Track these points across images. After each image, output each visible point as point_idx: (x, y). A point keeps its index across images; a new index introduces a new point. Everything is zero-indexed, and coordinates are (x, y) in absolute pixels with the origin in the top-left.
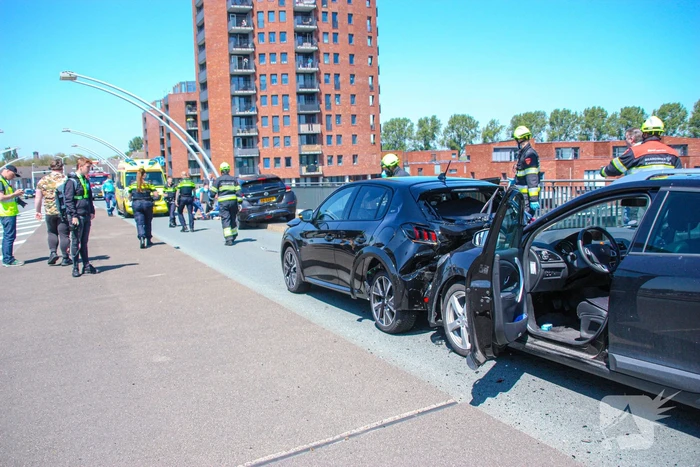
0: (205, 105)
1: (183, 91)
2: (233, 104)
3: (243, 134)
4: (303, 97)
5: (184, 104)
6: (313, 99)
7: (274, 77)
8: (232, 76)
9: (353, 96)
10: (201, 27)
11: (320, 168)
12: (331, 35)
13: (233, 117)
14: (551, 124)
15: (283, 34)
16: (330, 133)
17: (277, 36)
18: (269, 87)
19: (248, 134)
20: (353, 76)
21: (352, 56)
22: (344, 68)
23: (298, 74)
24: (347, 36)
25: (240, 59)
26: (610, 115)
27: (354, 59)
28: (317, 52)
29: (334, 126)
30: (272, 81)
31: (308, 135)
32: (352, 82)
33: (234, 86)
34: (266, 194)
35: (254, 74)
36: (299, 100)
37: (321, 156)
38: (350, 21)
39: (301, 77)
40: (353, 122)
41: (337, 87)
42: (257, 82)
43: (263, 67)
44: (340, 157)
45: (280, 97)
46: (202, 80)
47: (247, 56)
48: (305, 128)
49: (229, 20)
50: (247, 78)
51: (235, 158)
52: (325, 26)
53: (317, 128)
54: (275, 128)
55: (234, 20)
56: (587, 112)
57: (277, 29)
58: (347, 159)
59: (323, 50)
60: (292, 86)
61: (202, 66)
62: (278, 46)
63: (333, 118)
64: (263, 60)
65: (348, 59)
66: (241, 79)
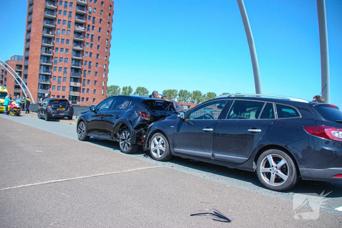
0: (26, 67)
1: (16, 60)
2: (40, 68)
3: (44, 83)
4: (73, 70)
5: (15, 66)
6: (78, 72)
7: (61, 59)
8: (42, 56)
9: (96, 72)
10: (29, 31)
11: (78, 102)
12: (90, 44)
13: (40, 74)
14: (179, 95)
15: (68, 40)
16: (84, 88)
17: (65, 41)
18: (58, 63)
19: (45, 83)
20: (97, 63)
21: (98, 55)
22: (93, 59)
23: (73, 59)
24: (97, 46)
25: (46, 49)
26: (203, 95)
27: (99, 57)
28: (83, 51)
29: (86, 84)
30: (60, 61)
31: (74, 87)
32: (96, 66)
33: (42, 60)
34: (61, 106)
35: (52, 57)
36: (72, 71)
37: (79, 97)
38: (99, 40)
39: (74, 61)
40: (95, 84)
41: (90, 67)
42: (53, 60)
43: (57, 54)
44: (87, 99)
45: (63, 68)
46: (27, 56)
47: (49, 48)
48: (73, 84)
49: (43, 30)
50: (48, 57)
51: (38, 93)
52: (87, 40)
53: (78, 85)
54: (59, 82)
55: (46, 31)
56: (194, 92)
57: (66, 38)
58: (91, 100)
59: (85, 50)
60: (69, 64)
61: (27, 49)
62: (65, 46)
63: (86, 81)
64: (57, 51)
65: (96, 56)
66: (46, 58)
